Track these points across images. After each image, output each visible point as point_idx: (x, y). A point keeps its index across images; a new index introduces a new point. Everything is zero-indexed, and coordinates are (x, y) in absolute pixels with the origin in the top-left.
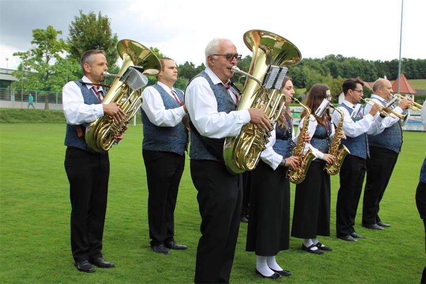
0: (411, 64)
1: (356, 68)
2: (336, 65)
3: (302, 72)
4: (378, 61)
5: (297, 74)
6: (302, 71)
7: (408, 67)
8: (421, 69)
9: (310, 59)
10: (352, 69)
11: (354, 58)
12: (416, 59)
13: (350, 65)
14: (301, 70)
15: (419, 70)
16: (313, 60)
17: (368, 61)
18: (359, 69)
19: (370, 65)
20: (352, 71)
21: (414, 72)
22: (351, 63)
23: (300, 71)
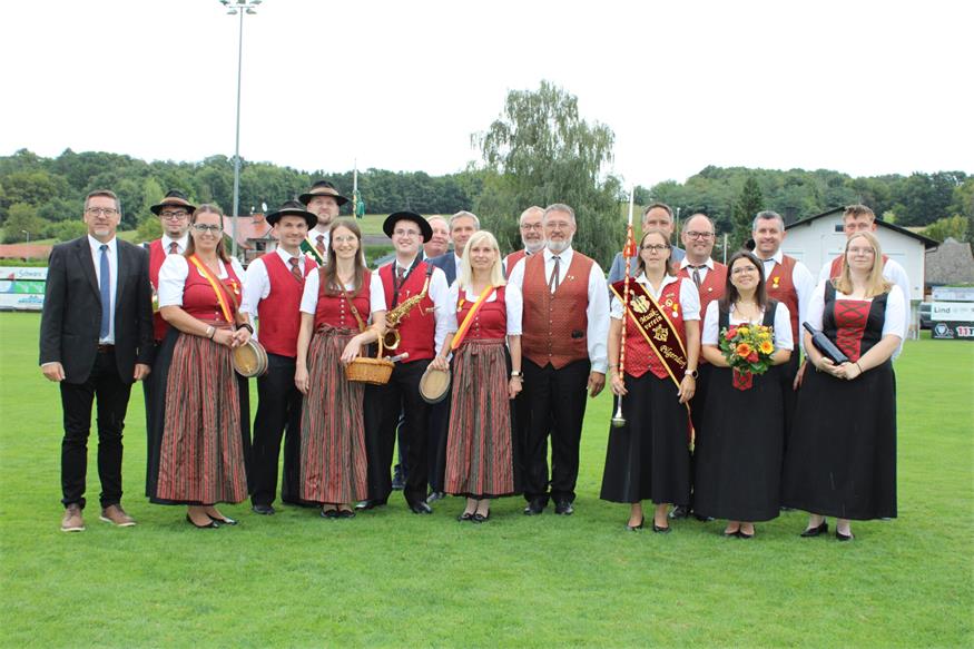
0: (387, 183)
1: (269, 187)
2: (224, 178)
3: (143, 193)
4: (317, 173)
5: (130, 197)
6: (143, 190)
7: (381, 188)
8: (407, 193)
9: (171, 164)
10: (259, 189)
11: (270, 165)
12: (396, 172)
13: (256, 179)
14: (140, 186)
15: (402, 195)
16: (176, 166)
17: (296, 172)
18: (275, 188)
19: (301, 181)
20: (260, 193)
21: (393, 199)
22: (259, 176)
23: (137, 189)
